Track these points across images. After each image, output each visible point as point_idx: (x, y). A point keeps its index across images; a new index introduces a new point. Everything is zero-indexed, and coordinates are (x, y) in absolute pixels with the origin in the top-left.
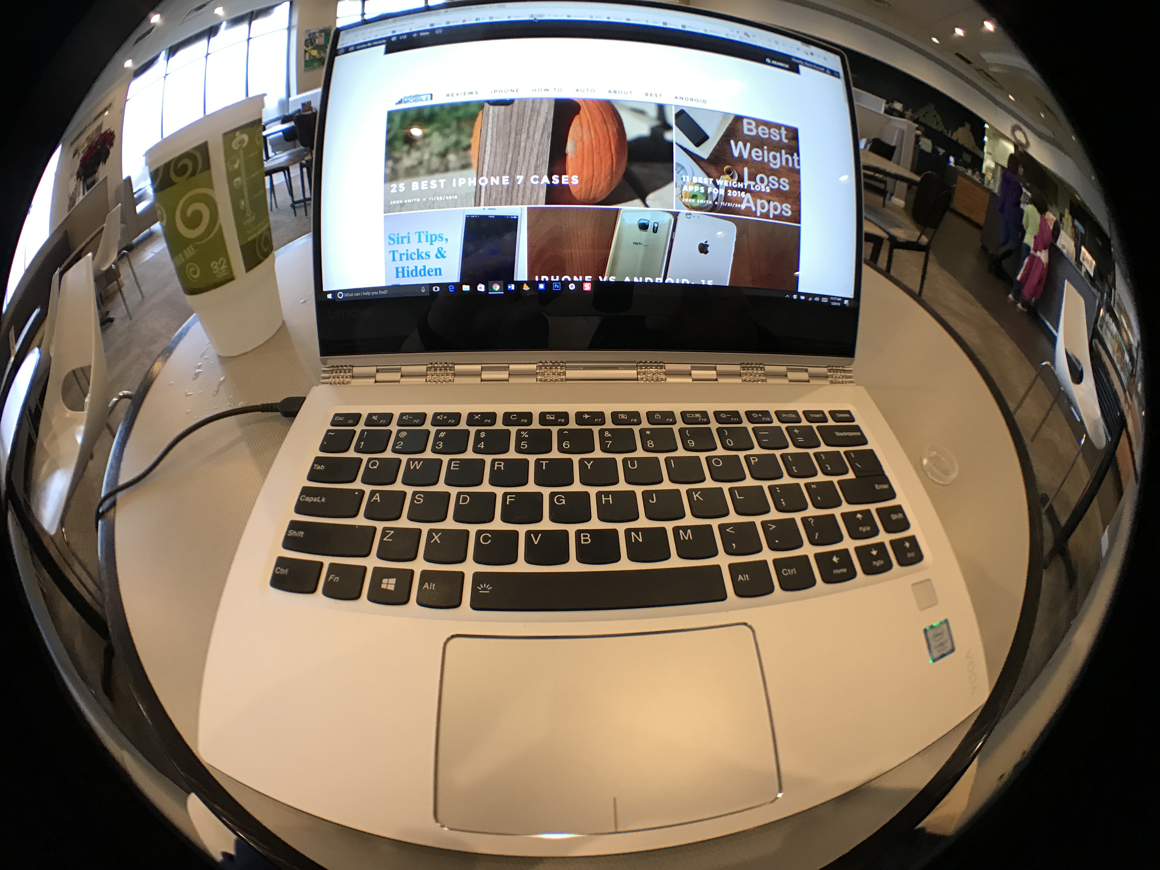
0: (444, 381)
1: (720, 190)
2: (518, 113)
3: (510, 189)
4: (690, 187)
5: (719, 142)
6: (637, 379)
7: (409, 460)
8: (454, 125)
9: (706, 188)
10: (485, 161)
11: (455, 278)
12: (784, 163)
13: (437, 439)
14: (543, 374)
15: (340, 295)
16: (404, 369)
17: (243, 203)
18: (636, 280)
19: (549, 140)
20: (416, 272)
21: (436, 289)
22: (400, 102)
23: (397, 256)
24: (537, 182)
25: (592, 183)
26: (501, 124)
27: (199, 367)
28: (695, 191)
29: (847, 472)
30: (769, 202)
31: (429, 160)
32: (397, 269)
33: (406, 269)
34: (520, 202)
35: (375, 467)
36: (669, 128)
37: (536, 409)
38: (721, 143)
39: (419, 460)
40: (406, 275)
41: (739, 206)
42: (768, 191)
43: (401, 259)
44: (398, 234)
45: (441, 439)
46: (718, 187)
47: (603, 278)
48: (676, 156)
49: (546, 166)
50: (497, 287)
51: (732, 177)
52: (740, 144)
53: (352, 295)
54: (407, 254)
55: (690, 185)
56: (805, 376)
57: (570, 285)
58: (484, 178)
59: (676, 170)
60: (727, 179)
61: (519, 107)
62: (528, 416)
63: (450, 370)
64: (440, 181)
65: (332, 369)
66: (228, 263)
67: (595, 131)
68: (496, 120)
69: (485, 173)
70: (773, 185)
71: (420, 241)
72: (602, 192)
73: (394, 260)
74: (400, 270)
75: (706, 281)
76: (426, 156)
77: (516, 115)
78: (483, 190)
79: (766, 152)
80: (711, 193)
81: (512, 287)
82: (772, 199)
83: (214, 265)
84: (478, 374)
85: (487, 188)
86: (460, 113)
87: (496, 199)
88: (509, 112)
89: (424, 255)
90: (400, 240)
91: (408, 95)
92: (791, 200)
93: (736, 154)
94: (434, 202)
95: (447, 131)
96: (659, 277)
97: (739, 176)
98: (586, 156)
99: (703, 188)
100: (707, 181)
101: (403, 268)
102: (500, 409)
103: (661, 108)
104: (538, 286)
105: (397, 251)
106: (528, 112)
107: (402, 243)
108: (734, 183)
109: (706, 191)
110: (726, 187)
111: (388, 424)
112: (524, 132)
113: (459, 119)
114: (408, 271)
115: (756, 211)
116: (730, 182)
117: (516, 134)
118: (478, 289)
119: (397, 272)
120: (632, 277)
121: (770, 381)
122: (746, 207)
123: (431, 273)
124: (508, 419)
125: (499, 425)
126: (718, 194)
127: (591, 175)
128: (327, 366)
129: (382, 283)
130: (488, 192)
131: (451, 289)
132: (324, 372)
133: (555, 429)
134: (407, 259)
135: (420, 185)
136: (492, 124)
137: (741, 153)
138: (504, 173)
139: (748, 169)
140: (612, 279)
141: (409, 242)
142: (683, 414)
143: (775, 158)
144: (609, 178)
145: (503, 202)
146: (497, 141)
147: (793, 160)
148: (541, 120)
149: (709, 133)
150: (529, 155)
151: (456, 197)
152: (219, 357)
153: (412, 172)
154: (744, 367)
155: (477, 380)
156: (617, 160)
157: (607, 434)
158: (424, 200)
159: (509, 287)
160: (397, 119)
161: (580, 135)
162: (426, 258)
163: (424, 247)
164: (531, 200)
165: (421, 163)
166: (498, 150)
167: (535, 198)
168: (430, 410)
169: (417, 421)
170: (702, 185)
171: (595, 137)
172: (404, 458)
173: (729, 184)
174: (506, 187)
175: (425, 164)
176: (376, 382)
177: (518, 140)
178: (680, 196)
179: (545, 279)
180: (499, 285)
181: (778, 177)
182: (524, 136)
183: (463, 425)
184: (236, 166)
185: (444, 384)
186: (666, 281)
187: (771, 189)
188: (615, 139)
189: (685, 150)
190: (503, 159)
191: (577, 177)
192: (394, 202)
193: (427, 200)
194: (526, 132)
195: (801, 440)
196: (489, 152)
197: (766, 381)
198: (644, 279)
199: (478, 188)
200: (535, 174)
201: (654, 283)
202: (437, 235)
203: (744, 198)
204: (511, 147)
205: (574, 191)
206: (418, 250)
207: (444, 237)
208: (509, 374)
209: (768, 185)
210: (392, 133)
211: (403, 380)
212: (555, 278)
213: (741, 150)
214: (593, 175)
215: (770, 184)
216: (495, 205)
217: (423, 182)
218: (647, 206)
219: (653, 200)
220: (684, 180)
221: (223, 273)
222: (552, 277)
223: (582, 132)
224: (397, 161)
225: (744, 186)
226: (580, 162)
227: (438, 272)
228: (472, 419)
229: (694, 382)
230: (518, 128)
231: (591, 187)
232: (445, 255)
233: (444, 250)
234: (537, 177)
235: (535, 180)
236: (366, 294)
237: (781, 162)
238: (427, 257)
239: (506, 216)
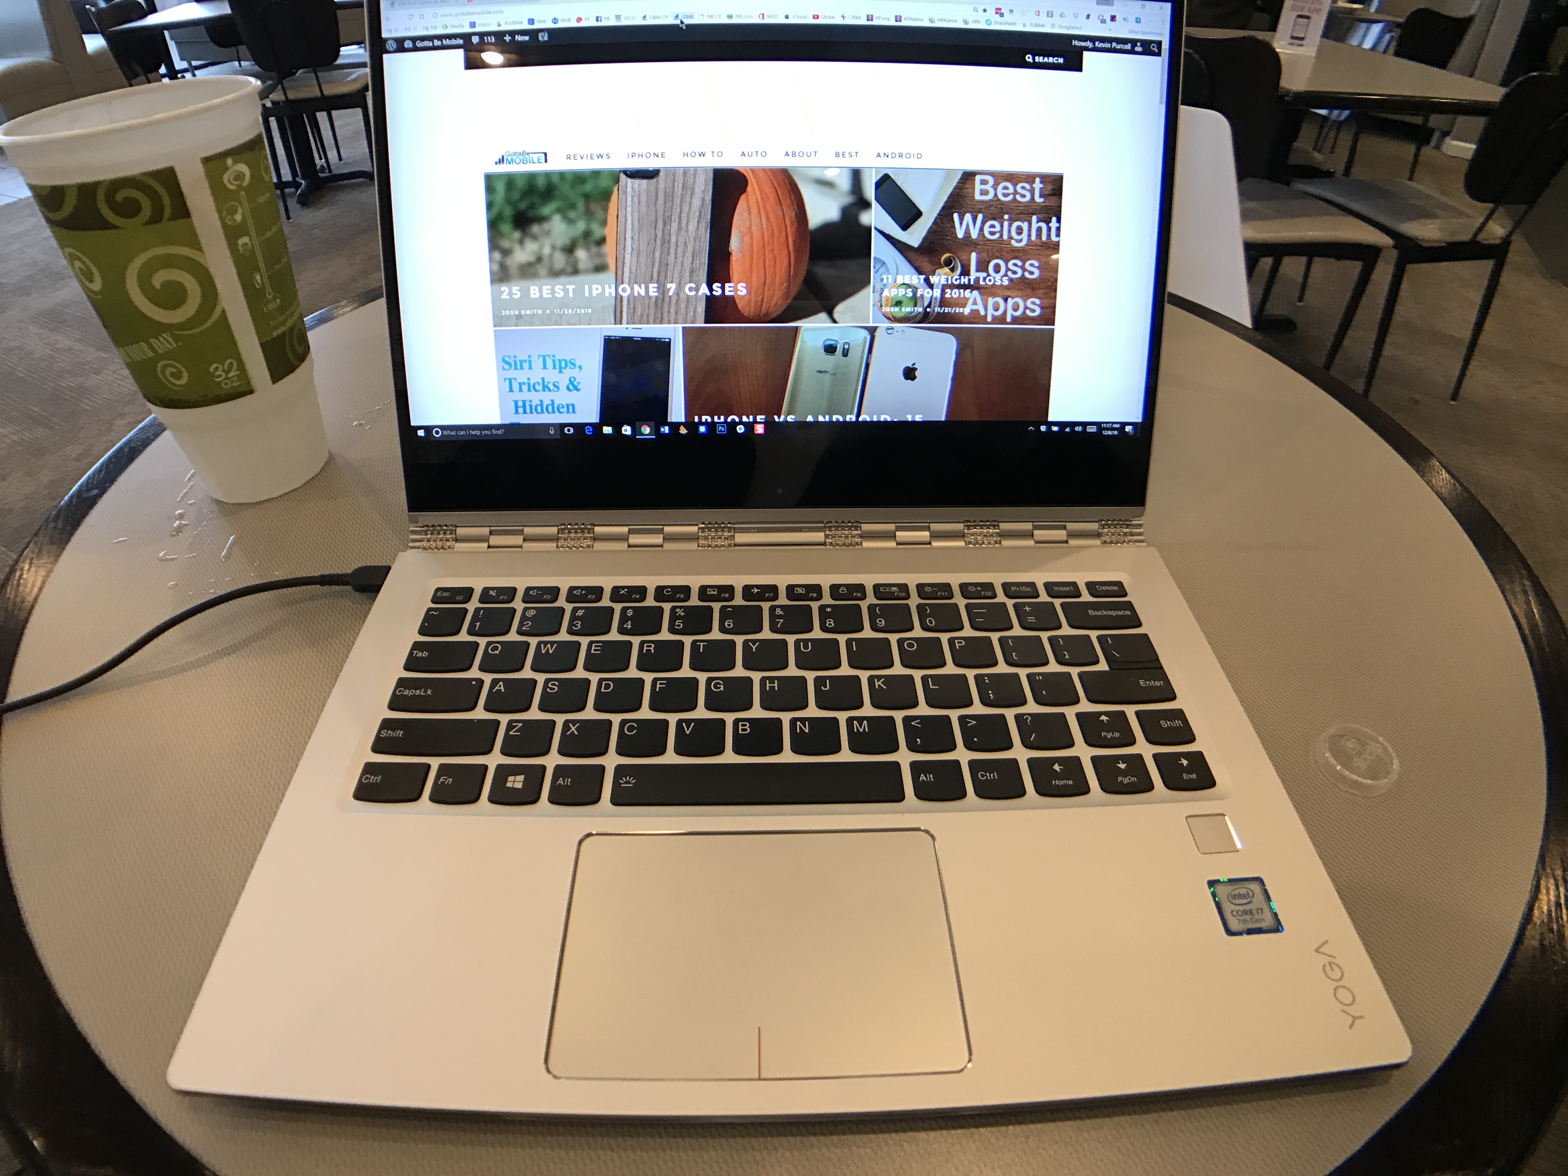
0: (581, 547)
1: (935, 290)
2: (666, 191)
3: (660, 302)
4: (893, 290)
5: (936, 218)
6: (824, 544)
7: (539, 643)
8: (581, 205)
9: (915, 289)
10: (626, 261)
11: (594, 418)
12: (1033, 238)
13: (573, 618)
14: (706, 538)
15: (437, 432)
16: (528, 531)
17: (258, 278)
18: (821, 419)
19: (706, 232)
20: (541, 408)
21: (569, 430)
22: (501, 161)
23: (516, 387)
24: (694, 293)
25: (764, 294)
26: (644, 209)
27: (181, 517)
28: (900, 295)
29: (1097, 662)
30: (1006, 300)
31: (551, 256)
32: (516, 402)
33: (527, 403)
34: (672, 319)
35: (497, 652)
36: (867, 205)
37: (695, 582)
38: (938, 221)
39: (552, 643)
40: (528, 410)
41: (961, 310)
42: (1006, 282)
43: (521, 390)
44: (515, 357)
45: (579, 618)
46: (931, 286)
47: (779, 418)
48: (875, 246)
49: (704, 270)
50: (646, 430)
51: (953, 270)
52: (968, 217)
53: (453, 433)
54: (529, 385)
55: (893, 287)
56: (1061, 534)
57: (738, 428)
58: (625, 285)
59: (874, 267)
60: (946, 274)
61: (666, 183)
62: (686, 591)
63: (589, 533)
64: (567, 287)
65: (426, 528)
66: (242, 366)
67: (768, 218)
68: (636, 200)
69: (626, 279)
70: (1015, 273)
71: (545, 367)
72: (776, 305)
73: (511, 390)
74: (520, 404)
75: (913, 417)
76: (547, 251)
77: (663, 194)
78: (625, 302)
79: (1006, 224)
80: (922, 296)
81: (666, 430)
82: (1011, 295)
83: (217, 369)
84: (623, 538)
85: (630, 300)
86: (588, 187)
87: (642, 315)
88: (653, 189)
89: (551, 386)
90: (518, 365)
91: (512, 151)
92: (1041, 291)
93: (960, 234)
94: (561, 316)
95: (572, 214)
96: (851, 414)
97: (963, 266)
98: (755, 256)
99: (911, 290)
100: (917, 280)
101: (524, 402)
102: (651, 582)
103: (856, 175)
104: (698, 429)
105: (515, 379)
106: (678, 191)
107: (522, 368)
108: (955, 278)
109: (915, 294)
110: (943, 285)
111: (512, 600)
112: (675, 220)
113: (587, 197)
114: (531, 406)
115: (985, 316)
116: (950, 278)
117: (665, 224)
118: (623, 432)
119: (517, 407)
120: (815, 416)
121: (1006, 543)
122: (972, 310)
123: (562, 410)
124: (661, 593)
125: (650, 602)
126: (932, 297)
127: (762, 281)
128: (418, 525)
129: (496, 420)
130: (632, 306)
131: (588, 431)
132: (413, 532)
133: (716, 606)
134: (529, 390)
135: (541, 291)
136: (632, 206)
137: (967, 231)
138: (651, 280)
139: (978, 253)
140: (790, 418)
141: (530, 368)
142: (876, 587)
143: (1020, 231)
144: (785, 284)
145: (651, 320)
146: (639, 233)
147: (1049, 229)
148: (697, 202)
149: (922, 209)
150: (682, 254)
151: (590, 311)
152: (218, 502)
153: (528, 271)
154: (968, 526)
155: (623, 546)
156: (796, 259)
157: (779, 611)
158: (548, 312)
159: (662, 430)
160: (500, 187)
161: (748, 224)
162: (554, 391)
163: (552, 376)
164: (686, 317)
165: (539, 259)
166: (641, 246)
167: (692, 314)
168: (564, 583)
169: (548, 597)
170: (908, 286)
171: (767, 228)
172: (533, 641)
173: (947, 279)
174: (654, 299)
175: (546, 261)
176: (489, 547)
177: (667, 233)
178: (879, 304)
179: (706, 420)
180: (649, 426)
181: (1022, 261)
182: (675, 226)
183: (605, 602)
184: (238, 218)
185: (581, 551)
186: (860, 419)
187: (1011, 280)
188: (794, 228)
189: (888, 237)
190: (649, 260)
191: (744, 285)
192: (508, 312)
193: (552, 312)
194: (677, 220)
195: (1031, 619)
196: (630, 249)
197: (1000, 543)
198: (831, 417)
199: (619, 299)
200: (690, 282)
201: (845, 422)
202: (568, 360)
203: (968, 299)
204: (658, 241)
205: (740, 305)
206: (543, 379)
207: (577, 364)
208: (664, 538)
209: (1006, 275)
210: (495, 210)
211: (526, 545)
212: (719, 418)
213: (968, 226)
214: (765, 281)
215: (1009, 273)
216: (641, 323)
217: (545, 288)
218: (835, 321)
219: (843, 313)
220: (885, 281)
221: (232, 382)
222: (716, 418)
223: (750, 220)
224: (506, 252)
225: (969, 280)
226: (747, 264)
227: (571, 408)
228: (617, 594)
229: (899, 546)
230: (667, 214)
231: (763, 298)
232: (579, 387)
233: (577, 380)
234: (693, 285)
235: (690, 289)
236: (474, 433)
237: (1029, 236)
238: (556, 389)
239: (656, 338)
